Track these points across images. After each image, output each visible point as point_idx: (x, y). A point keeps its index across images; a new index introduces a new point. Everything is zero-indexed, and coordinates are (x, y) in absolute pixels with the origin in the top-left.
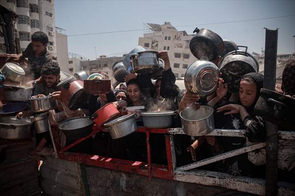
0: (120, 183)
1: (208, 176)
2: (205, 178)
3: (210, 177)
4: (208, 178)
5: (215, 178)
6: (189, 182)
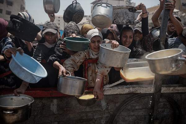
0: (50, 108)
4: (126, 89)
5: (130, 88)
6: (113, 94)
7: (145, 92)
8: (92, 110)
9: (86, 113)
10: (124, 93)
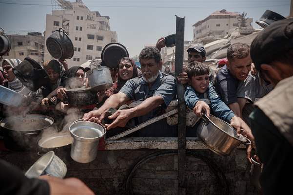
2: (133, 143)
3: (137, 142)
5: (141, 142)
7: (164, 148)
8: (98, 168)
9: (91, 171)
10: (134, 148)
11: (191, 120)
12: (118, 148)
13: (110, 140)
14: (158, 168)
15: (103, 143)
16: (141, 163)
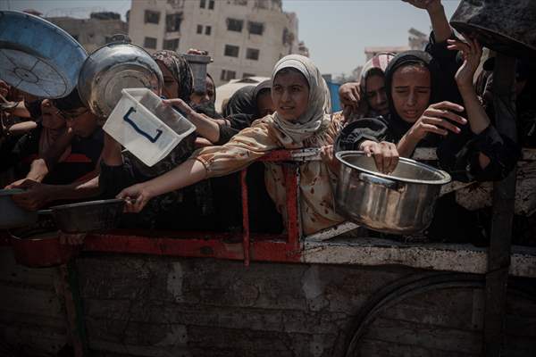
0: (167, 284)
1: (375, 246)
2: (369, 249)
3: (380, 246)
4: (376, 249)
5: (390, 247)
6: (334, 262)
8: (277, 307)
9: (260, 313)
10: (372, 263)
11: (526, 200)
12: (331, 260)
13: (314, 241)
14: (429, 319)
15: (296, 243)
16: (387, 302)
